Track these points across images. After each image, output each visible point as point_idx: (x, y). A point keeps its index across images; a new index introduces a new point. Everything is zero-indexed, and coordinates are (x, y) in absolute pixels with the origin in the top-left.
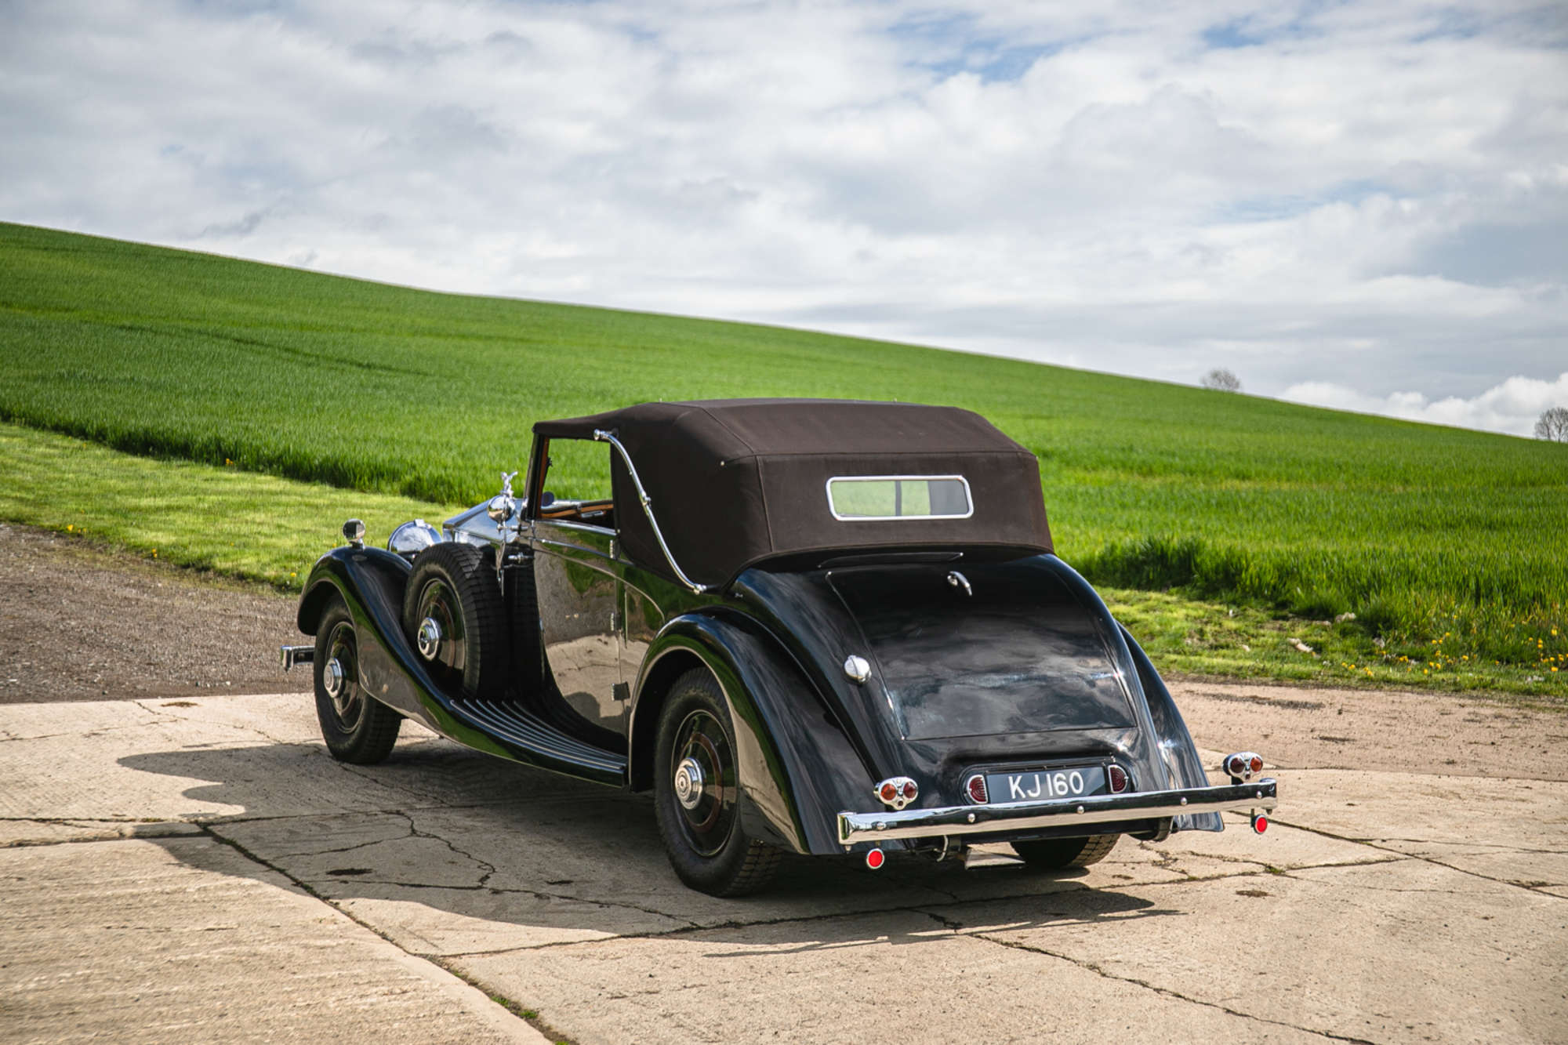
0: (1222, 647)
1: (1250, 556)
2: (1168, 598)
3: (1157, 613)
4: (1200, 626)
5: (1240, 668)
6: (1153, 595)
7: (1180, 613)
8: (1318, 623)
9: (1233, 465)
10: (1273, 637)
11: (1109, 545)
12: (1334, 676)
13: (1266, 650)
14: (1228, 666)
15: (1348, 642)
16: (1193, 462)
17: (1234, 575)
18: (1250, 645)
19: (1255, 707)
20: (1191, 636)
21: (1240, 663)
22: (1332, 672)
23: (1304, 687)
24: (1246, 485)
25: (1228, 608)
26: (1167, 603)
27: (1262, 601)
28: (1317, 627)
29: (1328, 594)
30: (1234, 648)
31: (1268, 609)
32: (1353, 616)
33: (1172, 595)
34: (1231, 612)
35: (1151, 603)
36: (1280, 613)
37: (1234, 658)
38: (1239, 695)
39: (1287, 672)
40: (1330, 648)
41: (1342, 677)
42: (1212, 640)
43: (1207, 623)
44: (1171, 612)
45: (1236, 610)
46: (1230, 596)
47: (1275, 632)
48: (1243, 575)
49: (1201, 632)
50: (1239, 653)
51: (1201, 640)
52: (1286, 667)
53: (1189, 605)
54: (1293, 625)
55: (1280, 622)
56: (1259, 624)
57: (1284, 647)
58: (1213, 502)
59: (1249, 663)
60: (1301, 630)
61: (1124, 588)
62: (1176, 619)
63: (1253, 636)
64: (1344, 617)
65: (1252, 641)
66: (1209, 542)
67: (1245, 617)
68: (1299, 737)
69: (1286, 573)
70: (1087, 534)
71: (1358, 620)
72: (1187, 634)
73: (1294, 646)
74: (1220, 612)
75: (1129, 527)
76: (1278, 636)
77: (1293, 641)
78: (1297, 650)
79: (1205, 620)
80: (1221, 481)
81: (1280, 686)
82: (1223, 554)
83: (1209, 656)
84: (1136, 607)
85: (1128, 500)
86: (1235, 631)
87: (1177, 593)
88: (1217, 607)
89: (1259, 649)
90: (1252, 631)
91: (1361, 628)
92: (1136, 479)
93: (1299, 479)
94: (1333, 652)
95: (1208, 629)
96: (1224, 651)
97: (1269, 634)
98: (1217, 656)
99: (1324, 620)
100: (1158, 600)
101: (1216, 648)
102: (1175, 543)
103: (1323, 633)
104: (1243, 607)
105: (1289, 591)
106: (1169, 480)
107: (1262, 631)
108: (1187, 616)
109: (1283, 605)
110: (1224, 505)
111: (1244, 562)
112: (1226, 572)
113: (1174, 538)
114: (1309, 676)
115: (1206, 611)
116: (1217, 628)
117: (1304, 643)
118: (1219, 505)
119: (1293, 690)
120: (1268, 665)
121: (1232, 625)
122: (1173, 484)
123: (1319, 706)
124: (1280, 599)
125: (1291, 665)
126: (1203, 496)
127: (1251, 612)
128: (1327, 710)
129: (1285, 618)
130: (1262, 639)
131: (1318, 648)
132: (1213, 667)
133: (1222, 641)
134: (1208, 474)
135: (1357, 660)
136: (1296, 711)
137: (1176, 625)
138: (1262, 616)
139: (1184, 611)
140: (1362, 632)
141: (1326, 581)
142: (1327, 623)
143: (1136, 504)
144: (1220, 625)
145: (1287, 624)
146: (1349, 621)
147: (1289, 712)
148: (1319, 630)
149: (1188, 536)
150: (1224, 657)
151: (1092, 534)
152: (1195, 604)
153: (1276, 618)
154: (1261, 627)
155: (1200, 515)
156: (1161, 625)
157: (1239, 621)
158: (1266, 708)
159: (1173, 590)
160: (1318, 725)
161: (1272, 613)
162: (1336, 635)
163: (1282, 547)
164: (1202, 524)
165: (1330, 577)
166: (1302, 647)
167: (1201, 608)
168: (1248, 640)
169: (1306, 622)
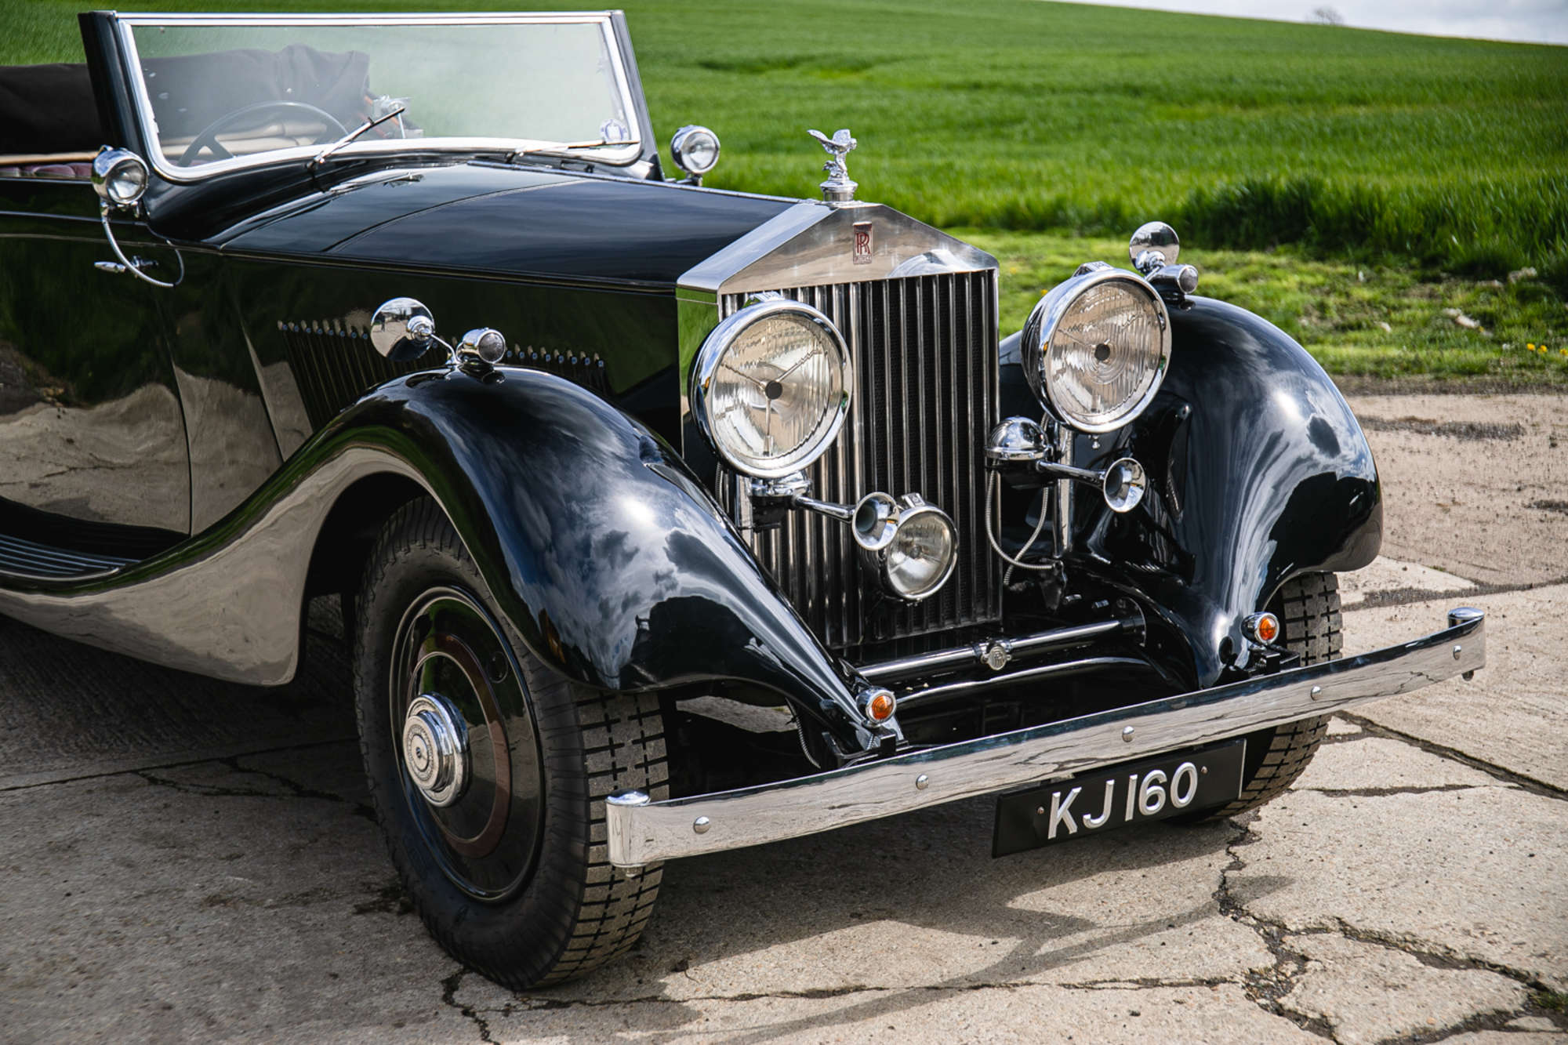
0: (1351, 328)
1: (1385, 196)
2: (1275, 260)
3: (1262, 282)
4: (1319, 298)
5: (1379, 362)
6: (1254, 256)
7: (1293, 280)
8: (1483, 284)
9: (1345, 90)
10: (1422, 309)
11: (1193, 192)
12: (1520, 366)
13: (1414, 327)
14: (1364, 359)
15: (1530, 310)
16: (1301, 88)
17: (1363, 224)
18: (1391, 323)
19: (1416, 441)
20: (1307, 314)
21: (1380, 352)
22: (1516, 361)
23: (1479, 390)
24: (1362, 111)
25: (1358, 269)
26: (1274, 267)
27: (1405, 258)
28: (1484, 290)
29: (1493, 242)
30: (1370, 328)
31: (1412, 267)
32: (1533, 272)
33: (1278, 255)
34: (1361, 275)
35: (1254, 268)
36: (1429, 273)
37: (1370, 344)
38: (1388, 417)
39: (1450, 364)
40: (1505, 319)
41: (1532, 367)
42: (1337, 319)
43: (1328, 293)
44: (1279, 279)
45: (1368, 271)
46: (1360, 253)
47: (1425, 301)
48: (1377, 223)
49: (1322, 307)
50: (1376, 335)
51: (1322, 318)
52: (1446, 354)
53: (1303, 267)
54: (1448, 289)
55: (1431, 286)
56: (1401, 290)
57: (1439, 322)
58: (1327, 130)
59: (1393, 352)
60: (1460, 295)
61: (1215, 249)
62: (1286, 290)
63: (1394, 309)
64: (1520, 274)
65: (1395, 316)
66: (1328, 181)
67: (1382, 282)
68: (1500, 503)
69: (1436, 217)
70: (1170, 179)
71: (1540, 277)
72: (1302, 311)
73: (1454, 320)
74: (1346, 276)
75: (1222, 167)
76: (1430, 306)
77: (1452, 312)
78: (1458, 325)
79: (1327, 288)
80: (1333, 108)
81: (1446, 392)
82: (1347, 195)
83: (1335, 344)
84: (1231, 276)
85: (1224, 134)
86: (1369, 303)
87: (1286, 252)
88: (1342, 269)
89: (1404, 328)
90: (1392, 301)
91: (1548, 289)
92: (1236, 112)
93: (1422, 101)
94: (1510, 326)
95: (1332, 301)
96: (1352, 335)
97: (1416, 303)
98: (1345, 342)
99: (1492, 279)
100: (1261, 264)
101: (1343, 328)
102: (1283, 183)
103: (1493, 299)
104: (1376, 268)
105: (1440, 241)
106: (1274, 110)
107: (1406, 301)
108: (1301, 284)
109: (1430, 262)
110: (1341, 135)
111: (1376, 205)
112: (1353, 220)
113: (1281, 178)
114: (1482, 370)
115: (1327, 275)
116: (1343, 300)
117: (1466, 314)
118: (1335, 133)
119: (1468, 400)
120: (1422, 354)
121: (1366, 294)
122: (1278, 113)
123: (1515, 431)
124: (1428, 253)
125: (1455, 352)
126: (1315, 126)
127: (1388, 274)
128: (1530, 439)
129: (1437, 280)
130: (1407, 312)
131: (1488, 320)
132: (1342, 363)
133: (1351, 318)
134: (1319, 100)
135: (1547, 336)
136: (1481, 445)
137: (1289, 298)
138: (1405, 278)
139: (1297, 278)
140: (1548, 295)
141: (1492, 226)
142: (1496, 283)
143: (1235, 138)
144: (1348, 295)
145: (1441, 289)
146: (1530, 279)
147: (1471, 447)
148: (1487, 295)
149: (1299, 174)
150: (1356, 342)
151: (1176, 178)
152: (1313, 265)
153: (1424, 280)
154: (1406, 295)
155: (1311, 147)
156: (1266, 299)
157: (1372, 288)
158: (1434, 441)
159: (1280, 248)
160: (1525, 475)
161: (1417, 272)
162: (1510, 300)
163: (1425, 181)
164: (1316, 158)
165: (1498, 220)
166: (1465, 321)
167: (1319, 271)
168: (1387, 315)
169: (1467, 283)
